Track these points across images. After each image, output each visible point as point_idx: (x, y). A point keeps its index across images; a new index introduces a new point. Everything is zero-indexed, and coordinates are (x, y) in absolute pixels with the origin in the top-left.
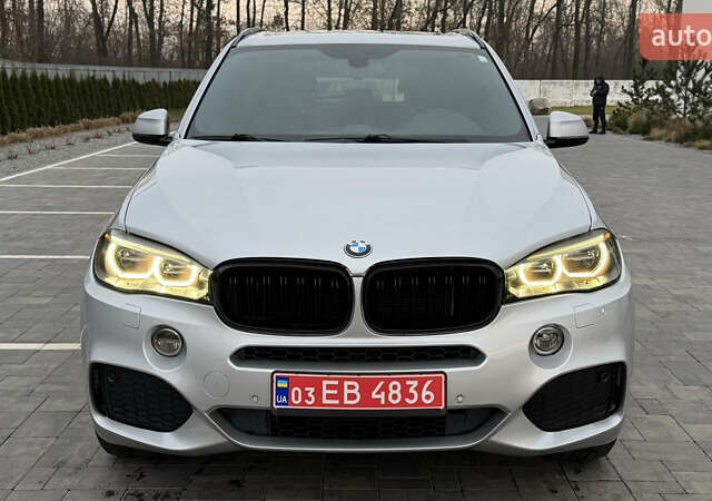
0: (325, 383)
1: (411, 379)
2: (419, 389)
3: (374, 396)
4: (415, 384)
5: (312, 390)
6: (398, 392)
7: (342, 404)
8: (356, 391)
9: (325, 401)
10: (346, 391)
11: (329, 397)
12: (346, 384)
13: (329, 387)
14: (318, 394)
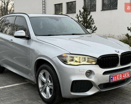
2: (128, 74)
5: (116, 77)
6: (126, 75)
7: (120, 79)
8: (121, 76)
9: (118, 79)
11: (118, 78)
13: (118, 76)
14: (117, 78)
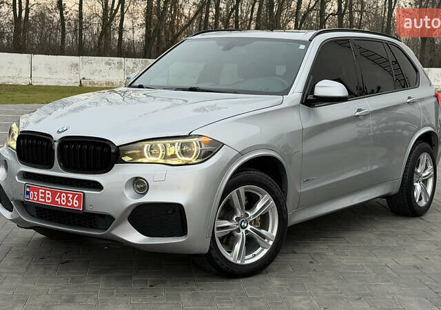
0: (40, 191)
1: (70, 194)
2: (73, 199)
3: (56, 200)
4: (71, 196)
5: (36, 193)
6: (64, 199)
7: (45, 202)
8: (50, 196)
9: (40, 200)
10: (47, 196)
11: (41, 198)
12: (47, 192)
13: (42, 193)
14: (38, 195)
